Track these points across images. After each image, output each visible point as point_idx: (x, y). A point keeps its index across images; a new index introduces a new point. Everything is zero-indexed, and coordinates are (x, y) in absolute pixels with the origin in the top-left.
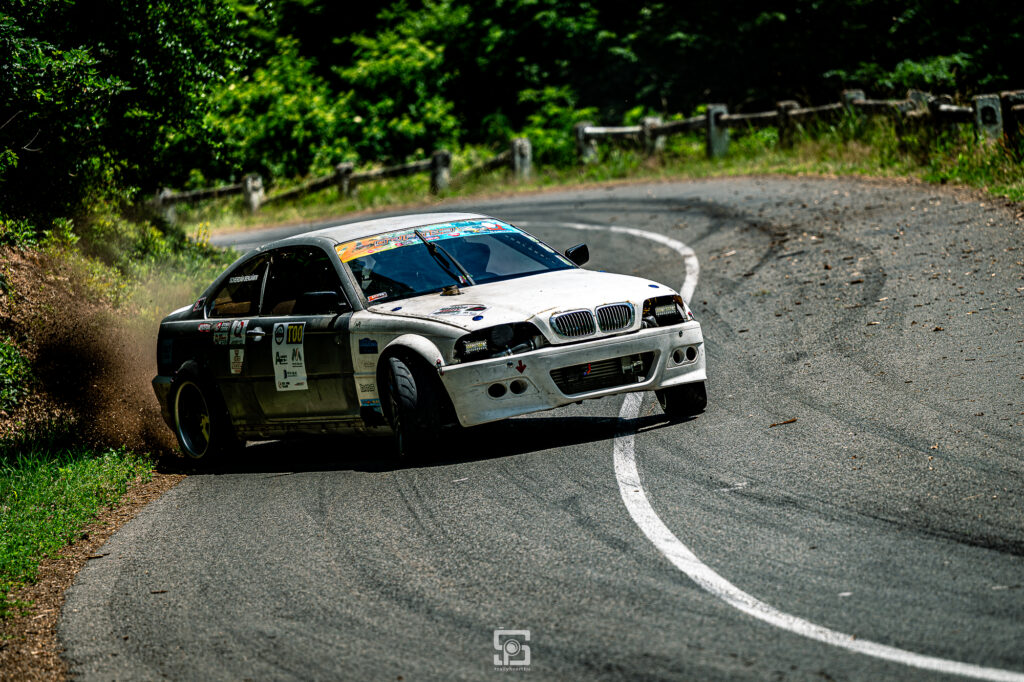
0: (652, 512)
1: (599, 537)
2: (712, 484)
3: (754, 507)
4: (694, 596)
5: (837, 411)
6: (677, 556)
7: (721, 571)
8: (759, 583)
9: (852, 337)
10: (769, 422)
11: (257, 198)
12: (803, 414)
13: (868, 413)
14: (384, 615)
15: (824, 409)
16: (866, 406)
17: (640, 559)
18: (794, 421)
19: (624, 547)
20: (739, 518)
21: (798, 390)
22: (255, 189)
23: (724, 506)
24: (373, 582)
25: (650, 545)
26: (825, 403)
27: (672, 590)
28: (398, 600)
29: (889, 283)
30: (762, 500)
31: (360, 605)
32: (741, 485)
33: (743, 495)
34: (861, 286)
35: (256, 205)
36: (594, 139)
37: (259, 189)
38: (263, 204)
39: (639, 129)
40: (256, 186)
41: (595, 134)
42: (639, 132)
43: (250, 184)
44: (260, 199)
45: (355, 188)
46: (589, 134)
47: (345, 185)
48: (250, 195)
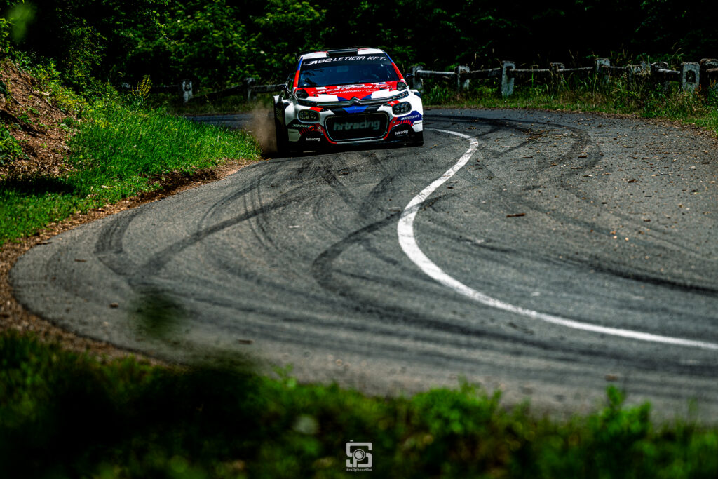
0: (417, 249)
1: (380, 257)
2: (460, 239)
3: (485, 252)
4: (436, 286)
5: (554, 213)
6: (429, 269)
7: (456, 278)
8: (480, 286)
9: (571, 181)
10: (506, 214)
11: (187, 95)
12: (530, 213)
13: (573, 215)
14: (229, 281)
15: (543, 211)
16: (572, 212)
17: (404, 269)
18: (523, 215)
19: (395, 263)
20: (475, 256)
21: (529, 202)
22: (187, 90)
23: (466, 249)
24: (225, 266)
25: (413, 263)
26: (546, 209)
27: (421, 283)
28: (239, 275)
29: (604, 160)
30: (492, 249)
31: (213, 275)
32: (479, 241)
33: (481, 246)
34: (585, 160)
35: (187, 99)
36: (422, 78)
37: (189, 90)
38: (191, 99)
39: (454, 73)
40: (188, 88)
41: (423, 74)
42: (453, 75)
43: (184, 86)
44: (189, 96)
45: (255, 95)
46: (419, 73)
47: (249, 93)
48: (183, 93)
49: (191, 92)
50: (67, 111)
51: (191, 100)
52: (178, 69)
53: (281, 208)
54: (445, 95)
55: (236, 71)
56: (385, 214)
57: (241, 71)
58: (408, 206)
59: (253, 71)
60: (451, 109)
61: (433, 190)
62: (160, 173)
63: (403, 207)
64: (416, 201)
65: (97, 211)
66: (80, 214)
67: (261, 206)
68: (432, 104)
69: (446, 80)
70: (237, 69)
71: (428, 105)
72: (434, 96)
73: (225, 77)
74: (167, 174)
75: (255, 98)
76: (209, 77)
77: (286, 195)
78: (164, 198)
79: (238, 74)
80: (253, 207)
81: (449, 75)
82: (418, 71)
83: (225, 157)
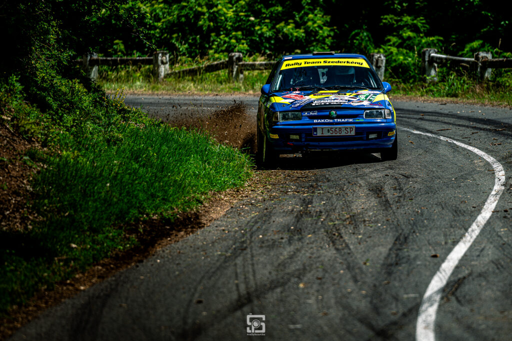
11: (164, 70)
22: (163, 63)
35: (163, 74)
36: (436, 63)
37: (166, 63)
38: (168, 74)
39: (473, 59)
40: (165, 61)
41: (437, 58)
42: (473, 62)
43: (160, 59)
44: (166, 70)
45: (242, 73)
46: (433, 57)
47: (235, 70)
48: (159, 67)
49: (167, 66)
50: (31, 138)
51: (167, 76)
52: (154, 35)
53: (279, 290)
54: (462, 86)
55: (221, 40)
56: (400, 306)
57: (227, 39)
58: (428, 293)
59: (240, 39)
60: (471, 104)
61: (456, 262)
62: (137, 220)
63: (422, 294)
64: (437, 283)
65: (66, 284)
66: (45, 290)
67: (256, 284)
68: (447, 96)
69: (464, 67)
70: (222, 37)
71: (443, 96)
72: (450, 87)
73: (207, 46)
74: (145, 222)
75: (241, 76)
76: (190, 44)
77: (283, 265)
78: (141, 261)
79: (222, 42)
80: (247, 288)
81: (468, 62)
82: (432, 55)
83: (211, 190)
